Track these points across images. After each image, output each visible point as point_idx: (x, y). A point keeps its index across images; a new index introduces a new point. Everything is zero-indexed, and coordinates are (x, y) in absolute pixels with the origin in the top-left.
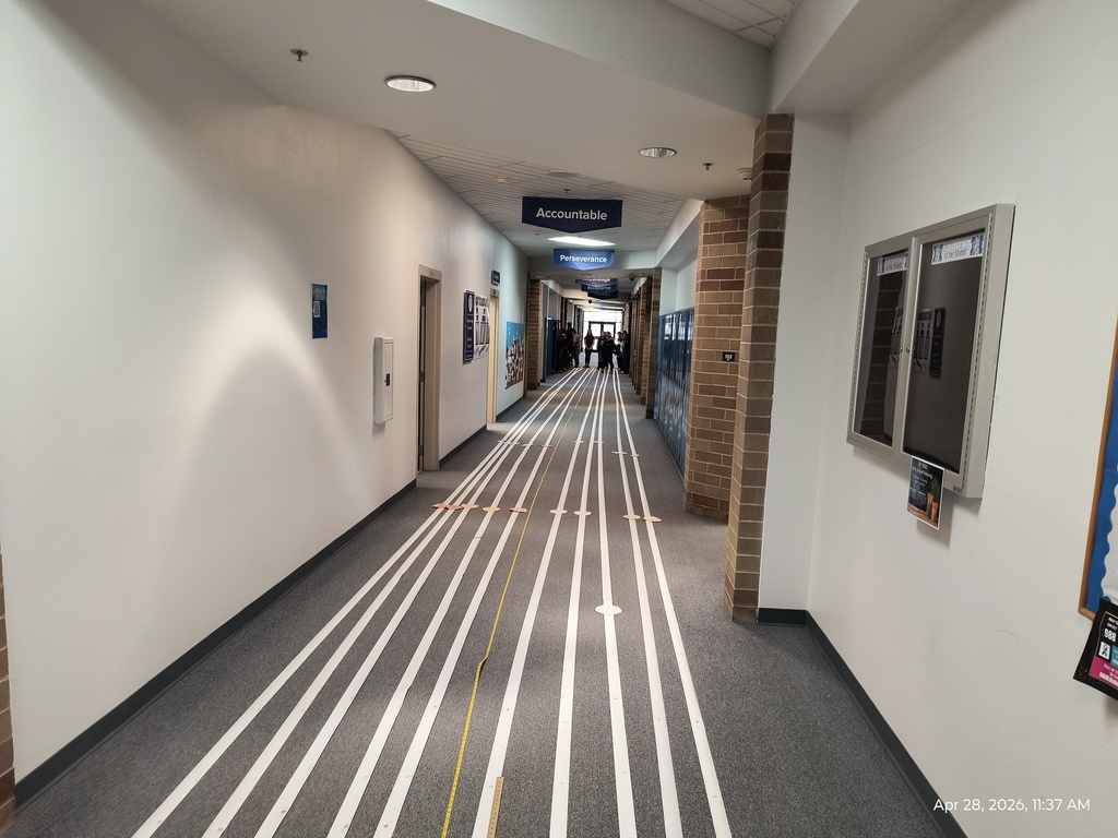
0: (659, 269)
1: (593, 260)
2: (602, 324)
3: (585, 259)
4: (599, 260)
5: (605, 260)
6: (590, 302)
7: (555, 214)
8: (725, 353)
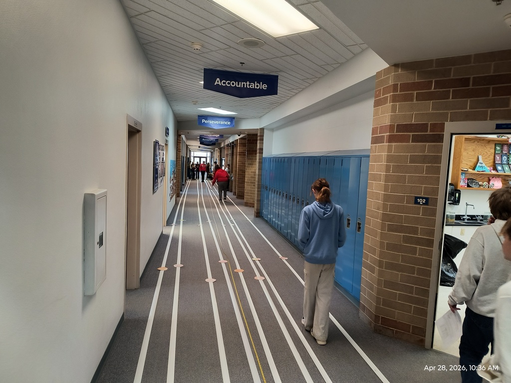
0: (262, 130)
1: (222, 123)
2: (200, 158)
3: (217, 122)
4: (226, 123)
5: (229, 123)
6: (199, 147)
7: (229, 83)
8: (416, 198)
